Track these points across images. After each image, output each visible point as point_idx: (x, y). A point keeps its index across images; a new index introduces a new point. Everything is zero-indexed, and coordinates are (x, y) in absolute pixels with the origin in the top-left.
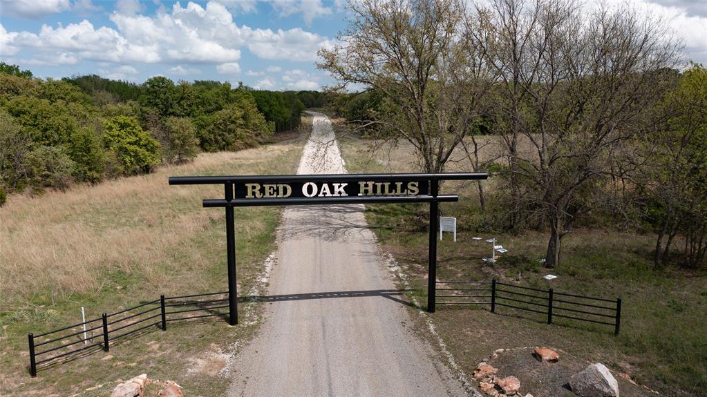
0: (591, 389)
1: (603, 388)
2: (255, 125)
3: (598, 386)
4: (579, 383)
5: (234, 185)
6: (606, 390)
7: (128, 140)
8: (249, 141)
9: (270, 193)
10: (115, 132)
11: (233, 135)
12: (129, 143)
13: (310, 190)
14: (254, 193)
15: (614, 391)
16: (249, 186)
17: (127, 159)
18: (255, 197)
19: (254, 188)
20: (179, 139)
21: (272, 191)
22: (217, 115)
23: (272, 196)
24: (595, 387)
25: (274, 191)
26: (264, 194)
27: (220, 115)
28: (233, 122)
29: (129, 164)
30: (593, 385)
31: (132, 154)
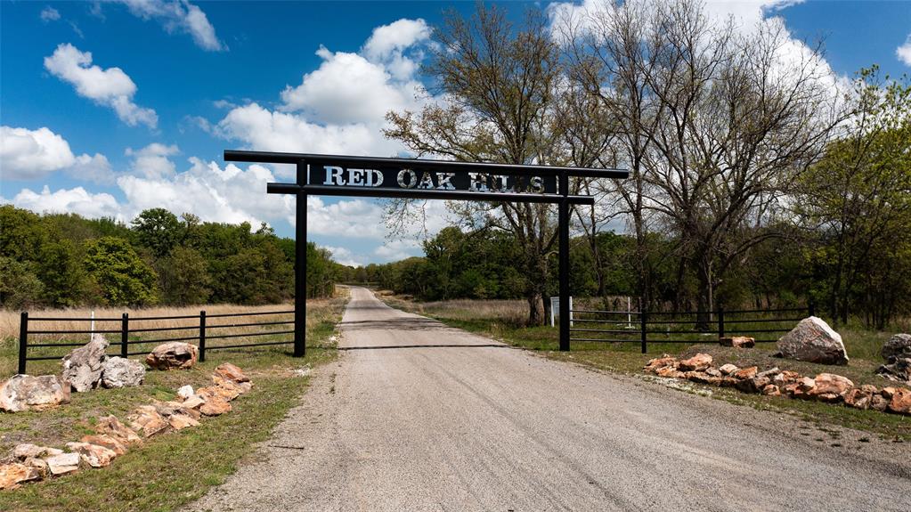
0: (809, 349)
1: (824, 343)
2: (279, 275)
3: (817, 342)
4: (791, 345)
5: (308, 166)
6: (829, 345)
7: (116, 266)
8: (272, 295)
9: (355, 179)
10: (99, 256)
11: (250, 286)
12: (118, 270)
13: (407, 178)
14: (334, 179)
15: (839, 344)
16: (329, 169)
17: (114, 291)
18: (336, 184)
19: (335, 172)
20: (183, 275)
21: (357, 177)
22: (232, 259)
23: (356, 184)
24: (813, 345)
25: (361, 177)
26: (348, 181)
27: (236, 260)
28: (251, 270)
29: (114, 298)
30: (810, 343)
31: (121, 284)
